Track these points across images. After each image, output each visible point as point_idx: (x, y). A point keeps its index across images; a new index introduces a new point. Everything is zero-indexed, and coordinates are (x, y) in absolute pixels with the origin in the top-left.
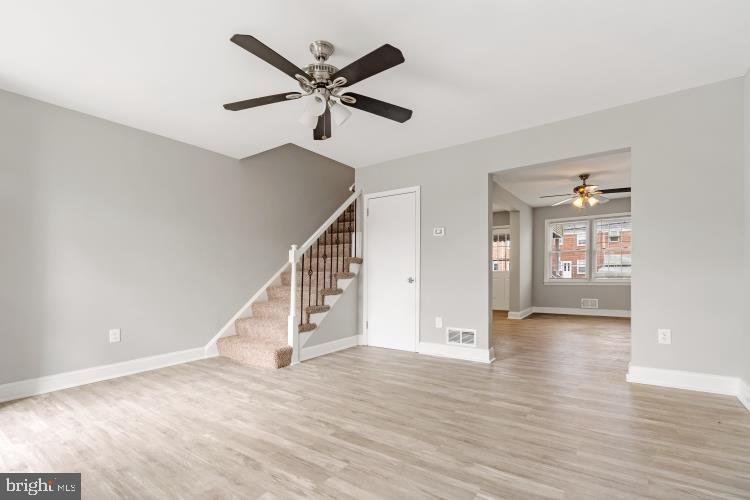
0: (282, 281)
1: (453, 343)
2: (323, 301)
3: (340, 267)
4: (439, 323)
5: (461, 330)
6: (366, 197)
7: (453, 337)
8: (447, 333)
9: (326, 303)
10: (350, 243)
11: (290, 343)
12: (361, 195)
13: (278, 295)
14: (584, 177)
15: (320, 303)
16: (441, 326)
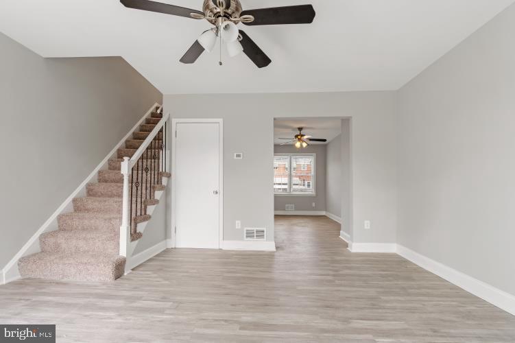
0: (88, 192)
1: (249, 239)
2: (145, 211)
3: (156, 180)
4: (238, 224)
5: (255, 229)
6: (174, 121)
7: (250, 234)
8: (245, 232)
9: (148, 213)
10: (159, 159)
11: (123, 252)
12: (169, 119)
13: (90, 206)
14: (300, 129)
15: (143, 213)
16: (240, 227)
